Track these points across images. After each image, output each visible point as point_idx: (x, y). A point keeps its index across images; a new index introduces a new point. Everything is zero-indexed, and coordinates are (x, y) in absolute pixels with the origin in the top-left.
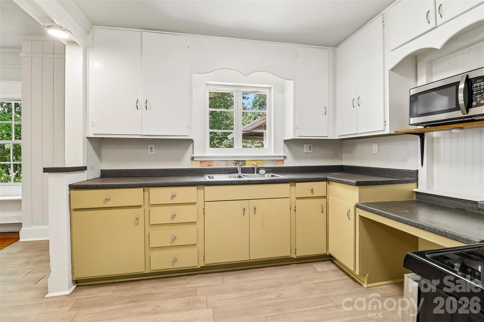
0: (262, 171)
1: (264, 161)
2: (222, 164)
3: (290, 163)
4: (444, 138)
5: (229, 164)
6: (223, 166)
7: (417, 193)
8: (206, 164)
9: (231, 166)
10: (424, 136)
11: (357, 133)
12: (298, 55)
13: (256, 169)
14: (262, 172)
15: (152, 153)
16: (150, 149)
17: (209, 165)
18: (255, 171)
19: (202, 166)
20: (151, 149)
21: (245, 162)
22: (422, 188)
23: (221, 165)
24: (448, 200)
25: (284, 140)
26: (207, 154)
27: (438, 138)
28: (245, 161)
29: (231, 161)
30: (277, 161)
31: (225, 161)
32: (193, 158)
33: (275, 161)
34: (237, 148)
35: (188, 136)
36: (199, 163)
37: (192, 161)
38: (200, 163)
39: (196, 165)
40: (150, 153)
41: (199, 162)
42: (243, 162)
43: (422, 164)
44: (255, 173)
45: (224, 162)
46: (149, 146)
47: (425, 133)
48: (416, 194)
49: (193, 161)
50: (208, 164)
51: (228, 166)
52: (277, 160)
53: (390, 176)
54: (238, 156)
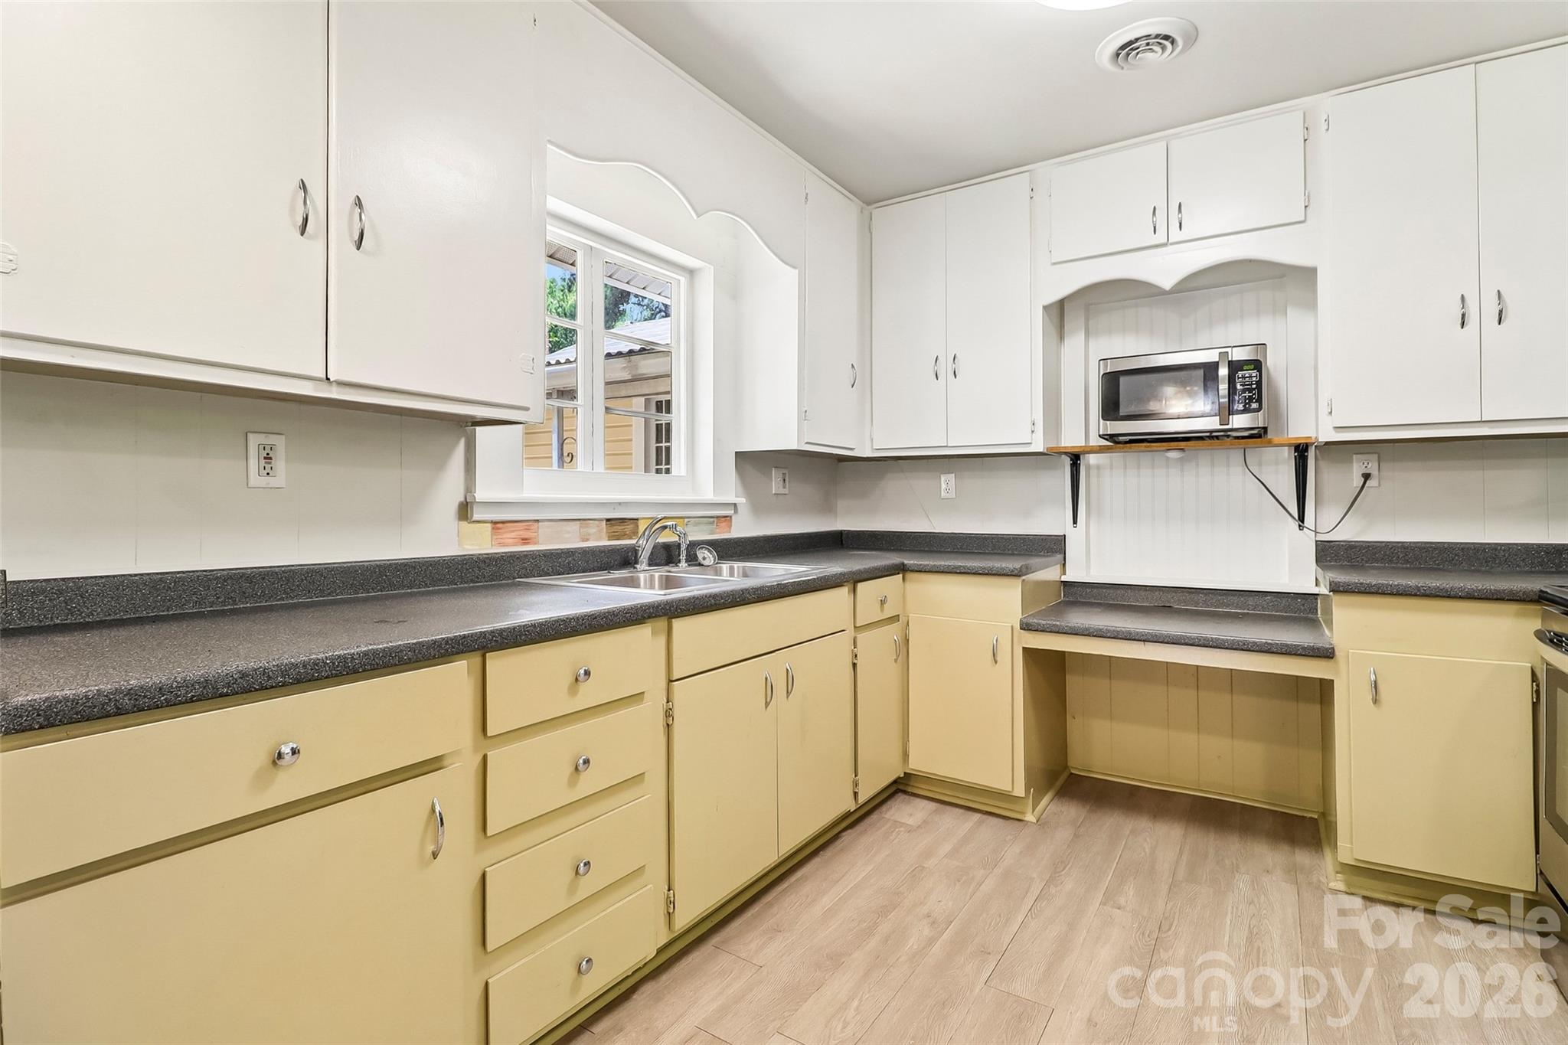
0: (706, 556)
1: (686, 520)
2: (568, 532)
3: (745, 527)
4: (1111, 468)
5: (589, 534)
6: (570, 540)
7: (1065, 583)
8: (513, 535)
9: (597, 540)
10: (1080, 460)
11: (947, 446)
12: (807, 194)
13: (683, 547)
14: (704, 559)
15: (271, 481)
16: (263, 461)
17: (526, 537)
18: (683, 557)
19: (500, 544)
20: (268, 458)
21: (638, 526)
22: (1075, 573)
23: (567, 536)
24: (1137, 592)
25: (736, 452)
26: (528, 494)
27: (1098, 467)
28: (637, 519)
29: (596, 522)
30: (715, 520)
31: (578, 522)
32: (465, 510)
33: (712, 520)
34: (591, 471)
35: (527, 409)
36: (490, 529)
37: (461, 522)
38: (493, 528)
39: (478, 542)
40: (255, 479)
41: (489, 525)
42: (631, 523)
43: (1075, 522)
44: (683, 564)
45: (575, 526)
46: (254, 440)
47: (1081, 457)
48: (1064, 588)
49: (464, 524)
50: (521, 533)
51: (587, 540)
52: (717, 517)
53: (995, 551)
54: (620, 504)
